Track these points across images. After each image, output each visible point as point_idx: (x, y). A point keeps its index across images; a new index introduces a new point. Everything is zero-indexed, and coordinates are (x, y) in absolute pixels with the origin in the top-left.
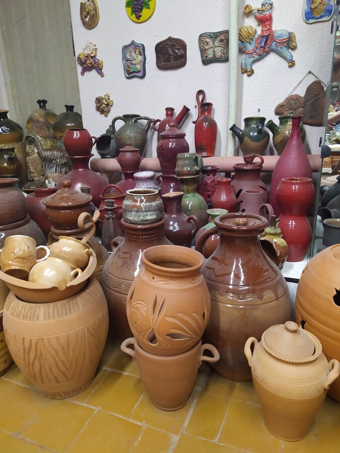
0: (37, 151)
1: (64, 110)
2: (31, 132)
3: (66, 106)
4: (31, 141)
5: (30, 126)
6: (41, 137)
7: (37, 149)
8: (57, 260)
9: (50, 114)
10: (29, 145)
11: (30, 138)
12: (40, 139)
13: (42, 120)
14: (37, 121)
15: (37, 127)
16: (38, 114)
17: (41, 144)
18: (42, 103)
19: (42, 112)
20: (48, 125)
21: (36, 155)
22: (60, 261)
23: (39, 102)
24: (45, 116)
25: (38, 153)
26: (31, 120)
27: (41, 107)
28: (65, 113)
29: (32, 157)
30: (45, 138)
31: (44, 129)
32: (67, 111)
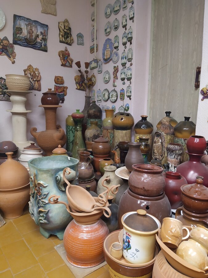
0: (161, 141)
1: (183, 120)
2: (159, 130)
3: (184, 117)
4: (158, 135)
5: (159, 126)
6: (165, 133)
7: (161, 140)
8: (197, 243)
9: (172, 121)
10: (157, 137)
11: (158, 133)
12: (164, 134)
13: (167, 123)
14: (164, 124)
15: (164, 127)
16: (166, 120)
17: (164, 138)
18: (168, 113)
19: (168, 119)
20: (170, 127)
21: (160, 143)
22: (199, 245)
23: (166, 113)
24: (169, 122)
25: (161, 143)
26: (160, 123)
27: (167, 115)
28: (183, 122)
29: (157, 144)
30: (167, 134)
31: (168, 129)
32: (185, 120)
